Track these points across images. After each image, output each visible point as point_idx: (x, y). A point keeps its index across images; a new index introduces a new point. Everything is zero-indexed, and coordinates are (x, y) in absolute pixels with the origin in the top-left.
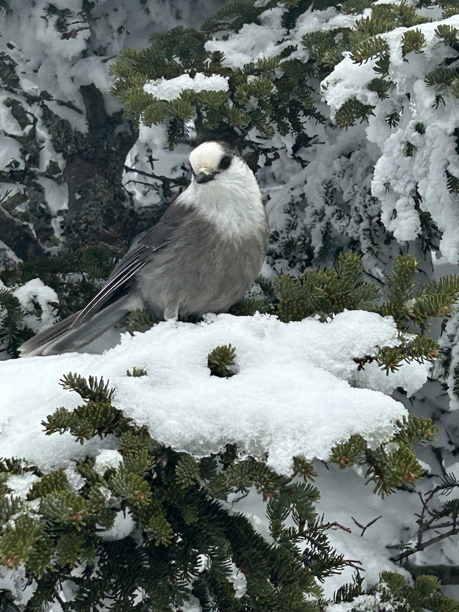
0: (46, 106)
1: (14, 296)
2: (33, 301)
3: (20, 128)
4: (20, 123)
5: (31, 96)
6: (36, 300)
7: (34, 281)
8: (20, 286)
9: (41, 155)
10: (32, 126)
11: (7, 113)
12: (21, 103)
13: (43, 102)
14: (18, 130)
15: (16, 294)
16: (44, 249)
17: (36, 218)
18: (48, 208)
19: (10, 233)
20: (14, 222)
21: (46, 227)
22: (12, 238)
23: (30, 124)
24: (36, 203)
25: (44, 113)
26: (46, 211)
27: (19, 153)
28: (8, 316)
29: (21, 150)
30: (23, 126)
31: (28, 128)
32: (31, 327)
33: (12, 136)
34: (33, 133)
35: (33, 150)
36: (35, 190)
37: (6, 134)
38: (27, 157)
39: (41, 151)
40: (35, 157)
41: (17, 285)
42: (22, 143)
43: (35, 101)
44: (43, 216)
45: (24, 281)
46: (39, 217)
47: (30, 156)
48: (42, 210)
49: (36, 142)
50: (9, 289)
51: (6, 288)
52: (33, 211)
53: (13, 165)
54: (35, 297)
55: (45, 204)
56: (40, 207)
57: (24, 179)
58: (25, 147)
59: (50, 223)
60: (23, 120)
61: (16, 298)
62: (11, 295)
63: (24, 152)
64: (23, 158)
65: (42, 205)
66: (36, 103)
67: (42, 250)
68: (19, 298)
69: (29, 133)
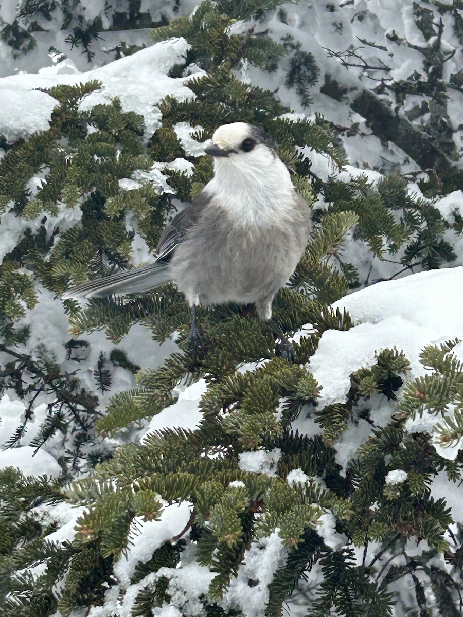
0: (460, 15)
1: (435, 208)
2: (454, 214)
3: (424, 39)
4: (424, 34)
5: (444, 5)
6: (457, 213)
7: (455, 193)
8: (441, 198)
9: (444, 67)
10: (437, 37)
11: (412, 24)
12: (432, 12)
13: (456, 11)
14: (423, 42)
15: (436, 206)
16: (450, 163)
17: (436, 132)
18: (449, 122)
19: (416, 146)
20: (421, 135)
21: (447, 141)
22: (419, 151)
23: (435, 35)
24: (438, 117)
25: (456, 22)
26: (448, 125)
27: (423, 66)
28: (427, 228)
29: (424, 62)
30: (427, 37)
31: (433, 39)
32: (447, 241)
33: (416, 48)
34: (438, 45)
35: (436, 62)
36: (437, 103)
37: (410, 46)
38: (430, 70)
39: (444, 63)
40: (438, 68)
41: (437, 197)
42: (425, 54)
43: (448, 10)
44: (444, 130)
45: (445, 192)
46: (440, 131)
47: (433, 69)
48: (443, 123)
49: (440, 54)
50: (430, 201)
51: (427, 200)
52: (434, 124)
53: (413, 78)
54: (457, 209)
55: (447, 117)
56: (442, 121)
57: (432, 90)
58: (429, 59)
59: (451, 137)
60: (427, 31)
61: (437, 210)
62: (432, 208)
63: (427, 64)
64: (426, 70)
65: (444, 119)
66: (448, 12)
67: (448, 164)
68: (440, 210)
69: (433, 45)
